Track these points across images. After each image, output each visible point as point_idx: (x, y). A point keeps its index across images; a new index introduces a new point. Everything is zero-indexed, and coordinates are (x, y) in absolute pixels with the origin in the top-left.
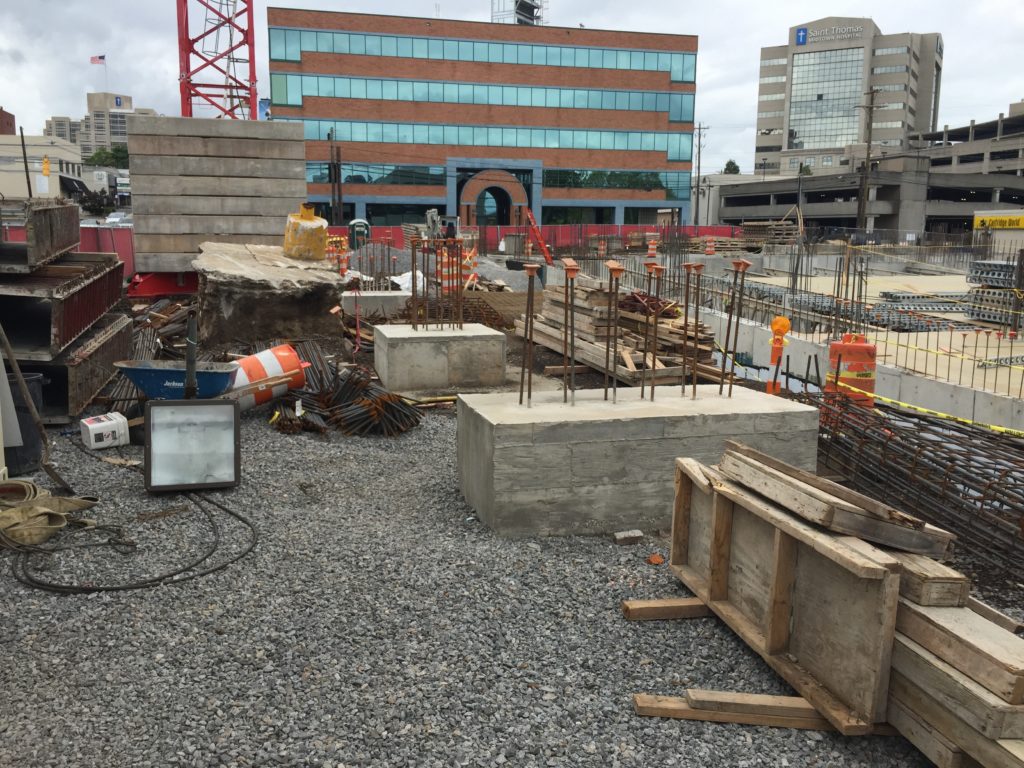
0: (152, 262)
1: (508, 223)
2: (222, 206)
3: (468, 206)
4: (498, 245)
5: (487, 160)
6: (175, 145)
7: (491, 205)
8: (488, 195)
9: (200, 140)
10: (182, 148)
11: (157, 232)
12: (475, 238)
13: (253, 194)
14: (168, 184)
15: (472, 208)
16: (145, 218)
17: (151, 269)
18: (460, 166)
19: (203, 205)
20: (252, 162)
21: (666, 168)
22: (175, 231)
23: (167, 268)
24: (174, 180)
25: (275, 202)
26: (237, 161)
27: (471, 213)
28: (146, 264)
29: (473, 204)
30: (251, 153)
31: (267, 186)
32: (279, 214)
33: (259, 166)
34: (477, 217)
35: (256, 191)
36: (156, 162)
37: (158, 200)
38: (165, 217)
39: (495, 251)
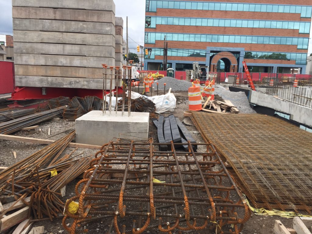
0: (24, 80)
1: (229, 71)
2: (64, 50)
3: (214, 65)
4: (225, 80)
5: (222, 48)
6: (38, 12)
7: (222, 65)
8: (222, 61)
9: (52, 10)
10: (41, 14)
11: (27, 64)
12: (215, 76)
13: (81, 43)
14: (33, 36)
15: (215, 66)
16: (20, 56)
17: (23, 85)
18: (212, 50)
19: (53, 49)
20: (81, 24)
21: (296, 52)
22: (36, 64)
23: (32, 85)
24: (37, 34)
25: (93, 48)
26: (73, 23)
27: (215, 68)
28: (21, 82)
29: (216, 64)
30: (81, 18)
31: (89, 38)
32: (96, 56)
33: (85, 26)
34: (217, 69)
35: (83, 41)
36: (27, 22)
37: (28, 45)
38: (31, 55)
39: (223, 82)
